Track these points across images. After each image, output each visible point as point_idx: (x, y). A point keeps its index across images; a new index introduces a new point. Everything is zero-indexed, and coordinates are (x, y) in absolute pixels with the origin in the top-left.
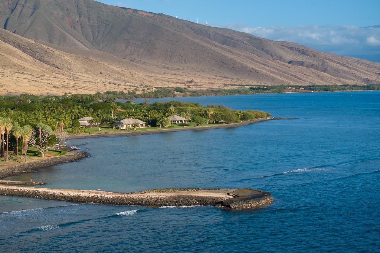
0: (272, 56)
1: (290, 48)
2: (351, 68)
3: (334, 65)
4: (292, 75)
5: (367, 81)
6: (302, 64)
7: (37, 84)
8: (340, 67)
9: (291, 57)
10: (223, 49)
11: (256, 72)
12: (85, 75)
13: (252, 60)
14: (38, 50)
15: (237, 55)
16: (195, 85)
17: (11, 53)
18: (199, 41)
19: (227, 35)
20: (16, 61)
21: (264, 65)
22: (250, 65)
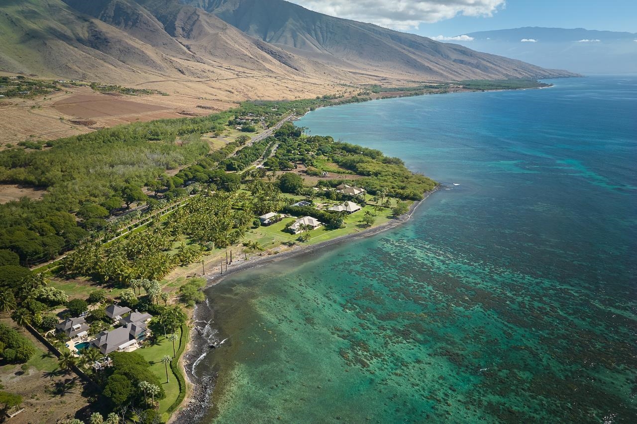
0: (442, 55)
1: (455, 49)
2: (495, 65)
3: (485, 63)
4: (455, 71)
5: (507, 75)
6: (462, 62)
7: (278, 87)
8: (489, 64)
9: (454, 56)
10: (409, 52)
11: (430, 69)
12: (314, 75)
13: (428, 59)
14: (284, 56)
15: (418, 55)
16: (387, 82)
17: (265, 60)
18: (393, 46)
19: (413, 40)
20: (268, 66)
21: (436, 63)
22: (426, 64)
